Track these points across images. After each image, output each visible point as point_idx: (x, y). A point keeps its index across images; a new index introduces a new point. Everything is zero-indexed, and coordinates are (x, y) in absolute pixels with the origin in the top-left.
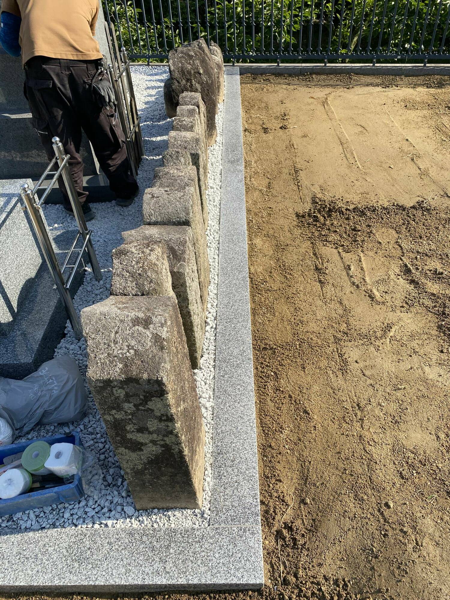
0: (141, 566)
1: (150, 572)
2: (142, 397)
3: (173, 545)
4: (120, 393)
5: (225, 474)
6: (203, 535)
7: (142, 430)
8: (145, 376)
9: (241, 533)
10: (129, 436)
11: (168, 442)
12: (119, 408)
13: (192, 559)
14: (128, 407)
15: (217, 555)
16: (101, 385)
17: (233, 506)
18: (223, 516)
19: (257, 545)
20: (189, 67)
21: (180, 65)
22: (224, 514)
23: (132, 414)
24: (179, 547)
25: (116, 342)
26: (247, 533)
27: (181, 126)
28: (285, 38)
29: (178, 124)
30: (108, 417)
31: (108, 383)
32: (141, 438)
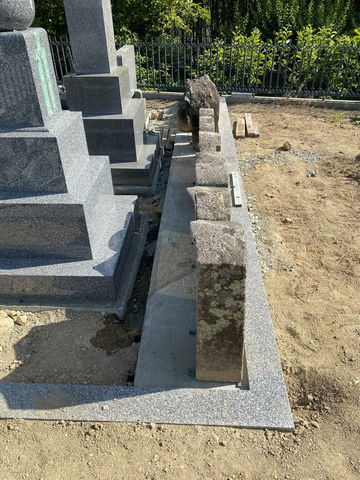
0: (205, 413)
1: (212, 417)
2: (228, 279)
3: (225, 401)
4: (215, 275)
5: (256, 358)
6: (246, 396)
7: (220, 306)
8: (235, 263)
9: (273, 395)
10: (211, 311)
11: (235, 318)
12: (210, 287)
13: (240, 410)
14: (217, 287)
15: (258, 409)
16: (205, 268)
17: (265, 378)
18: (259, 384)
19: (286, 404)
20: (204, 92)
21: (198, 90)
22: (259, 383)
23: (218, 293)
24: (230, 402)
25: (214, 242)
26: (278, 396)
27: (205, 128)
28: (253, 80)
29: (203, 127)
30: (201, 294)
31: (210, 266)
32: (219, 313)
